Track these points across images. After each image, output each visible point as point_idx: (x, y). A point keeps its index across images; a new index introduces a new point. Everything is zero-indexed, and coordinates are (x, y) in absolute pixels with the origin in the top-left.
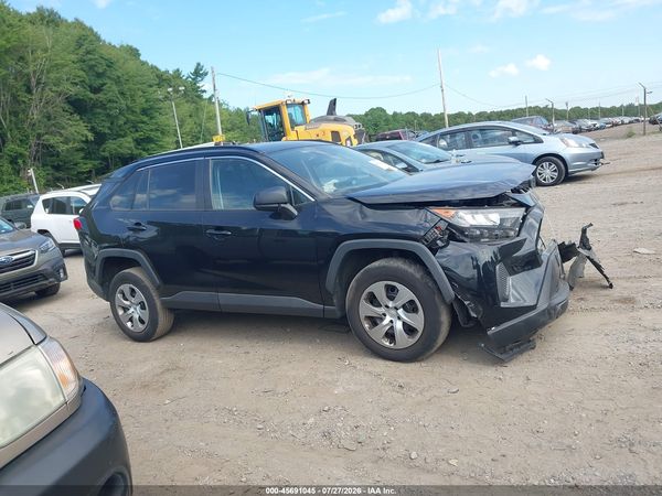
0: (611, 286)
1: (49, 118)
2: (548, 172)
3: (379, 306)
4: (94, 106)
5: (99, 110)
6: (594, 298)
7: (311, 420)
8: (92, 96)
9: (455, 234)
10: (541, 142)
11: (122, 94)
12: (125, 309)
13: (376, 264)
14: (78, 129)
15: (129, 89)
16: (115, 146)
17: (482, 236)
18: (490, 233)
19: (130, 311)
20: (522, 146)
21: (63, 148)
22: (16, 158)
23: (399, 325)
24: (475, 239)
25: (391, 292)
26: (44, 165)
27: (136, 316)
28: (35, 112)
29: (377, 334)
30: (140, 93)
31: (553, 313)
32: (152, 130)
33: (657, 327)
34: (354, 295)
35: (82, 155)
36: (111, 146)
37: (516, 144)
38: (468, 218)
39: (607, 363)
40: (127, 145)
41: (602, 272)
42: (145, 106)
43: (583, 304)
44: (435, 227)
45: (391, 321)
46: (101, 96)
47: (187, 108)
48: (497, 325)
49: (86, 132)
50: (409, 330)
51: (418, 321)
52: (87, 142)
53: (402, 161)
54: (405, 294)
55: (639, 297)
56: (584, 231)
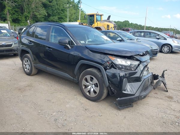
0: (167, 91)
1: (37, 8)
2: (166, 49)
3: (88, 82)
4: (49, 6)
5: (50, 8)
6: (160, 94)
7: (54, 114)
8: (49, 3)
9: (113, 66)
10: (166, 39)
11: (57, 4)
12: (26, 65)
13: (89, 69)
14: (43, 12)
15: (59, 3)
16: (53, 18)
17: (122, 68)
18: (126, 68)
19: (26, 66)
20: (160, 40)
21: (39, 16)
22: (27, 17)
23: (92, 90)
24: (120, 69)
25: (92, 79)
26: (33, 20)
27: (28, 68)
28: (33, 5)
29: (86, 91)
30: (62, 5)
31: (140, 98)
32: (63, 16)
33: (175, 110)
34: (81, 77)
35: (44, 19)
36: (52, 18)
37: (158, 39)
38: (120, 62)
39: (153, 119)
40: (56, 19)
41: (165, 86)
42: (63, 9)
43: (155, 95)
44: (108, 62)
45: (91, 88)
46: (51, 4)
47: (74, 11)
48: (120, 98)
49: (45, 13)
50: (95, 92)
51: (97, 90)
52: (45, 16)
53: (121, 37)
54: (95, 81)
55: (174, 97)
56: (164, 71)
